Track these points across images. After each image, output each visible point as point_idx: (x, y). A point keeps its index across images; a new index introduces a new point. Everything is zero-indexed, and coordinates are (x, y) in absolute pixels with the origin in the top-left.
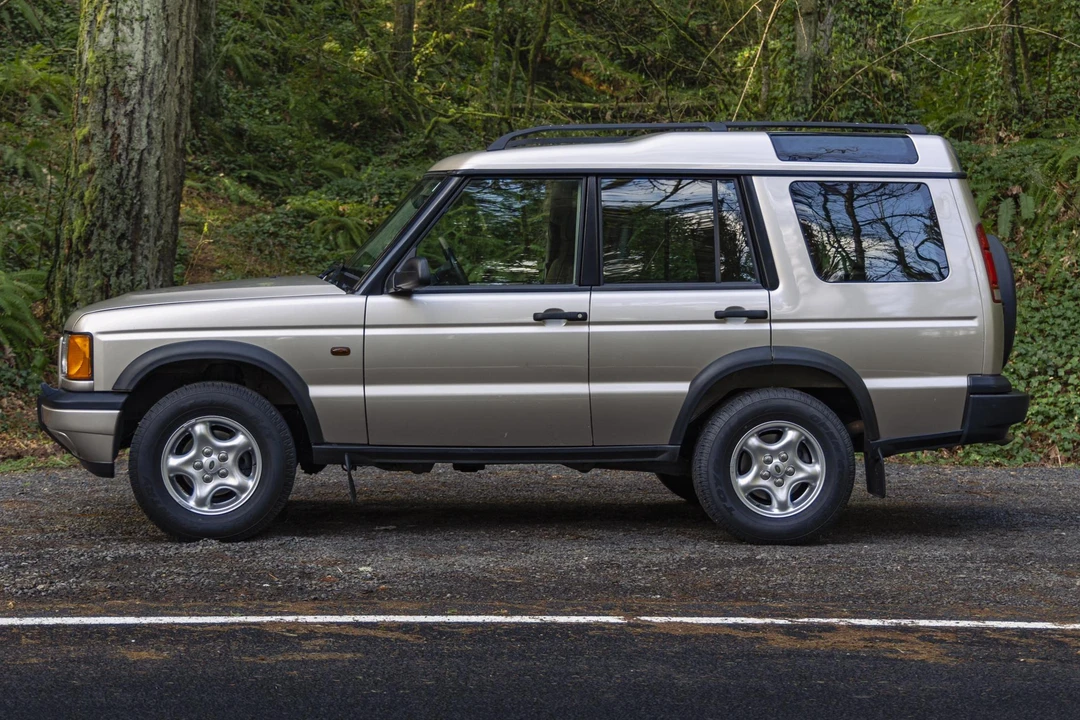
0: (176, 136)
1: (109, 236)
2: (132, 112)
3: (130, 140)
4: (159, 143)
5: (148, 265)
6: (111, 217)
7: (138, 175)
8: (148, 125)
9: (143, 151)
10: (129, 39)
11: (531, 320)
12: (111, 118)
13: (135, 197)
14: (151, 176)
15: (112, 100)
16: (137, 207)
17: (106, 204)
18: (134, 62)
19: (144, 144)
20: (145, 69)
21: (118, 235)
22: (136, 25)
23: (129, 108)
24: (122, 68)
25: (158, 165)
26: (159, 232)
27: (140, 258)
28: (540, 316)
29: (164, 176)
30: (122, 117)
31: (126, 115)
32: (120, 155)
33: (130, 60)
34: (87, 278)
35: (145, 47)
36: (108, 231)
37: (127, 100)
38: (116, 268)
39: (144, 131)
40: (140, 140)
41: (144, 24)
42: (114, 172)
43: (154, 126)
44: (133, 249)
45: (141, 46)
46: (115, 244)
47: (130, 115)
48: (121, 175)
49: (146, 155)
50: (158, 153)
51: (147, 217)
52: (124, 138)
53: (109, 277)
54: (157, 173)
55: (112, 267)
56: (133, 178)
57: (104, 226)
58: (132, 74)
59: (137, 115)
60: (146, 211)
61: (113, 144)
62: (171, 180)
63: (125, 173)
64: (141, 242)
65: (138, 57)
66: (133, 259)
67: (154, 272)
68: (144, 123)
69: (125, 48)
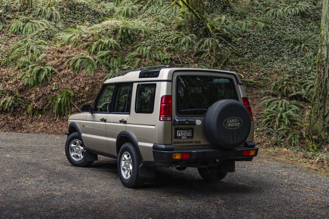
2: (324, 68)
3: (324, 76)
6: (318, 95)
7: (325, 84)
9: (327, 78)
10: (324, 50)
12: (320, 71)
13: (325, 90)
15: (319, 66)
16: (325, 93)
18: (325, 56)
20: (327, 58)
21: (320, 99)
22: (325, 47)
23: (323, 68)
24: (322, 58)
30: (322, 70)
31: (323, 69)
32: (321, 80)
33: (324, 56)
35: (327, 52)
37: (323, 66)
39: (327, 73)
40: (326, 76)
41: (327, 46)
42: (320, 84)
44: (324, 103)
45: (326, 52)
46: (320, 102)
47: (324, 69)
52: (322, 75)
53: (318, 110)
55: (318, 108)
57: (317, 97)
58: (324, 59)
59: (325, 69)
61: (320, 77)
63: (323, 84)
64: (327, 101)
65: (326, 54)
66: (324, 106)
69: (323, 53)
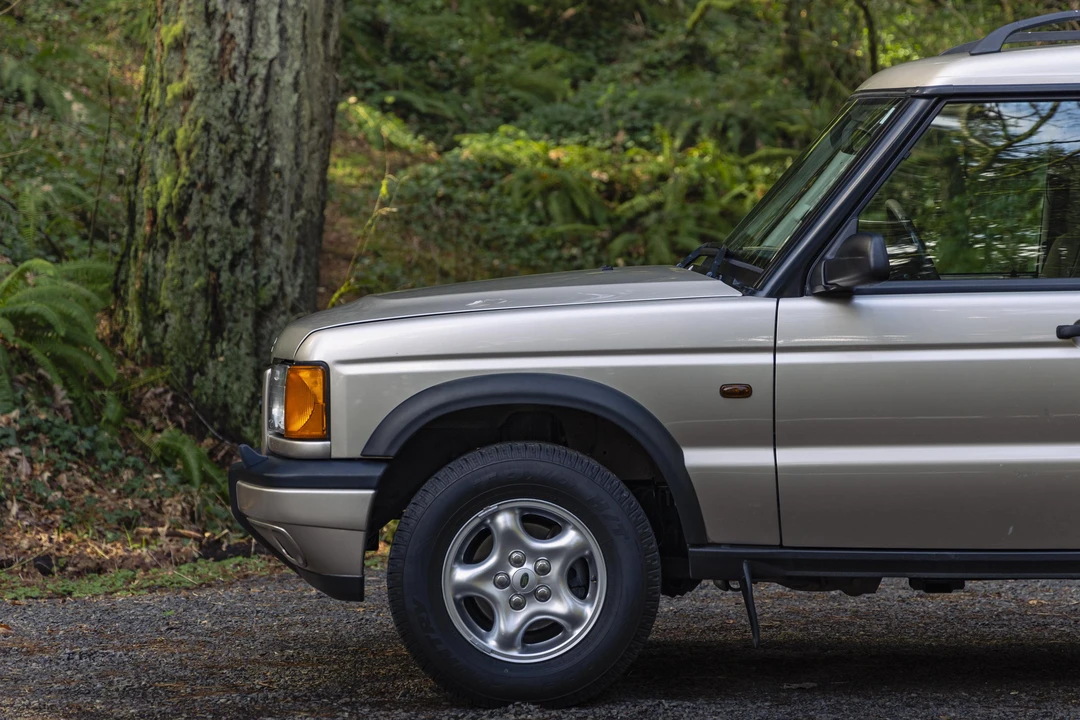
0: (325, 36)
1: (217, 204)
3: (251, 42)
4: (298, 47)
5: (281, 251)
6: (220, 171)
7: (264, 102)
8: (280, 18)
9: (271, 61)
11: (1054, 337)
12: (220, 7)
13: (259, 139)
14: (285, 102)
16: (262, 156)
17: (212, 151)
19: (274, 49)
21: (232, 201)
25: (296, 85)
26: (298, 196)
27: (267, 240)
28: (1067, 332)
29: (306, 103)
30: (238, 5)
31: (244, 2)
32: (235, 68)
34: (183, 273)
36: (216, 195)
38: (229, 256)
39: (274, 27)
40: (267, 44)
42: (226, 97)
43: (289, 19)
44: (256, 224)
46: (227, 217)
47: (250, 2)
48: (236, 101)
49: (277, 67)
50: (297, 65)
51: (279, 171)
52: (241, 40)
53: (218, 272)
54: (295, 97)
55: (223, 256)
56: (257, 107)
57: (209, 187)
60: (277, 162)
61: (223, 50)
62: (318, 109)
63: (242, 97)
64: (270, 213)
66: (256, 242)
67: (291, 264)
68: (273, 14)
